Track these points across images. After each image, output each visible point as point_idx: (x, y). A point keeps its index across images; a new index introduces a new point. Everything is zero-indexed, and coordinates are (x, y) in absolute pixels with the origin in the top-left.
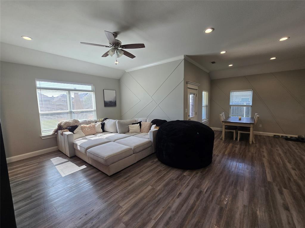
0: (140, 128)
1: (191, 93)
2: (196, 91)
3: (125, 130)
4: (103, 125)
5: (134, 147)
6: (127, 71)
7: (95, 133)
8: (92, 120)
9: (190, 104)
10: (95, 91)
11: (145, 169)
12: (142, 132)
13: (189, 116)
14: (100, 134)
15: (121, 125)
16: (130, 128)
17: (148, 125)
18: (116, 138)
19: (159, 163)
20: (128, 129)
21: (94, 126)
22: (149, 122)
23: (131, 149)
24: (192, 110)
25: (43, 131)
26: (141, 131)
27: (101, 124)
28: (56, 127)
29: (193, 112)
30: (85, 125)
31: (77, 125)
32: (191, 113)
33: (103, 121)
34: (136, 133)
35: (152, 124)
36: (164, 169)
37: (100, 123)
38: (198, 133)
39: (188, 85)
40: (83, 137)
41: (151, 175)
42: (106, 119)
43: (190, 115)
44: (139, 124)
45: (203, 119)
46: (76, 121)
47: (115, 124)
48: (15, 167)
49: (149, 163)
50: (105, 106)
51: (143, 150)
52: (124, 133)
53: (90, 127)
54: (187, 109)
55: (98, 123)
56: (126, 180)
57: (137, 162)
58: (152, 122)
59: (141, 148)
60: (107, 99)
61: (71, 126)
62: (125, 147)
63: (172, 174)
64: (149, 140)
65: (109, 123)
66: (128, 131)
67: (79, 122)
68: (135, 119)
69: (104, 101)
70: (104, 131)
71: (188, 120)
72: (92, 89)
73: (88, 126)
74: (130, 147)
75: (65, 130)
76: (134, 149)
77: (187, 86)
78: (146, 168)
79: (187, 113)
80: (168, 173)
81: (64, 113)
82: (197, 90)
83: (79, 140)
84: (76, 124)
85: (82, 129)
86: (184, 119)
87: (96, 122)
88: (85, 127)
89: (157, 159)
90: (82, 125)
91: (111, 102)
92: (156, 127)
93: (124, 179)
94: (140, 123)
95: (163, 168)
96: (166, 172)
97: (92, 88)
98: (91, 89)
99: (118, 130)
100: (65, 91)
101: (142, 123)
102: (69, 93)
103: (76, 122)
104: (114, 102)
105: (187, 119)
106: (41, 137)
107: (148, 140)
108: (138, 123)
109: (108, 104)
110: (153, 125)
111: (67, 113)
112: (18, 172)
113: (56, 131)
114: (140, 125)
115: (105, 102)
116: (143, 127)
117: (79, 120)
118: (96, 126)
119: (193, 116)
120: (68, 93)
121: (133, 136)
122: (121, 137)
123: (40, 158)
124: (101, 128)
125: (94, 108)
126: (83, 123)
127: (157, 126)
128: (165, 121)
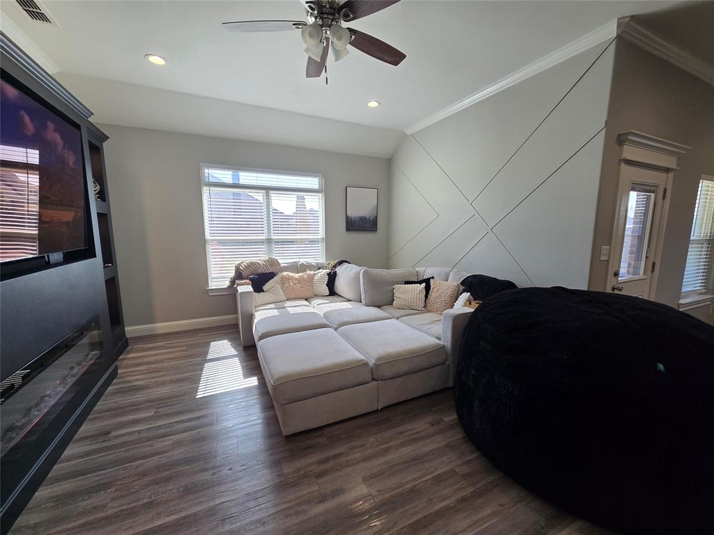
0: (426, 296)
1: (635, 187)
2: (663, 175)
3: (381, 297)
4: (332, 278)
5: (378, 359)
6: (409, 132)
7: (311, 294)
8: (310, 262)
9: (629, 225)
10: (325, 190)
11: (398, 447)
12: (429, 311)
13: (616, 274)
14: (319, 301)
15: (372, 282)
16: (397, 294)
17: (449, 292)
18: (346, 319)
19: (457, 435)
20: (390, 295)
21: (312, 277)
22: (454, 281)
23: (366, 364)
24: (631, 252)
25: (212, 278)
26: (426, 308)
27: (328, 274)
28: (232, 274)
29: (638, 259)
30: (291, 274)
31: (275, 271)
32: (629, 264)
33: (335, 266)
34: (411, 310)
35: (462, 288)
36: (466, 469)
37: (324, 272)
38: (661, 367)
39: (626, 147)
40: (278, 304)
41: (407, 483)
42: (340, 263)
43: (623, 269)
44: (424, 285)
45: (684, 289)
46: (273, 262)
47: (356, 279)
48: (150, 345)
49: (421, 425)
50: (348, 229)
51: (408, 373)
52: (379, 307)
53: (299, 280)
54: (610, 244)
55: (320, 270)
56: (323, 467)
57: (384, 409)
58: (462, 283)
59: (404, 368)
60: (356, 211)
61: (260, 272)
62: (351, 354)
63: (495, 514)
64: (438, 341)
65: (346, 274)
66: (391, 303)
67: (279, 264)
68: (417, 269)
69: (347, 217)
70: (332, 293)
71: (609, 290)
72: (319, 186)
73: (297, 276)
74: (363, 358)
75: (244, 281)
76: (377, 366)
77: (621, 154)
78: (403, 445)
79: (607, 261)
80: (480, 501)
81: (255, 242)
82: (671, 175)
83: (267, 309)
84: (271, 270)
85: (284, 281)
86: (589, 286)
87: (319, 269)
88: (289, 278)
89: (456, 416)
90: (285, 273)
91: (363, 219)
92: (469, 302)
93: (320, 462)
94: (427, 282)
95: (465, 463)
96: (472, 489)
97: (319, 183)
98: (316, 186)
99: (363, 297)
100: (259, 191)
101: (432, 282)
102: (268, 197)
103: (271, 265)
104: (371, 219)
105: (605, 287)
106: (207, 291)
107: (434, 341)
108: (420, 282)
109: (353, 225)
110: (463, 292)
111: (262, 242)
112: (146, 360)
113: (233, 282)
114: (428, 288)
115: (349, 220)
116: (433, 294)
117: (280, 261)
118: (316, 278)
119: (636, 277)
120: (265, 194)
121: (398, 318)
122: (364, 318)
123: (200, 335)
124: (327, 285)
125: (321, 234)
126: (288, 269)
127: (475, 296)
128: (509, 285)
